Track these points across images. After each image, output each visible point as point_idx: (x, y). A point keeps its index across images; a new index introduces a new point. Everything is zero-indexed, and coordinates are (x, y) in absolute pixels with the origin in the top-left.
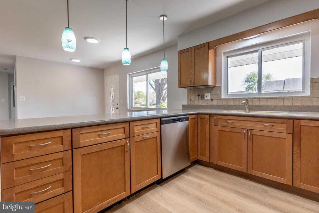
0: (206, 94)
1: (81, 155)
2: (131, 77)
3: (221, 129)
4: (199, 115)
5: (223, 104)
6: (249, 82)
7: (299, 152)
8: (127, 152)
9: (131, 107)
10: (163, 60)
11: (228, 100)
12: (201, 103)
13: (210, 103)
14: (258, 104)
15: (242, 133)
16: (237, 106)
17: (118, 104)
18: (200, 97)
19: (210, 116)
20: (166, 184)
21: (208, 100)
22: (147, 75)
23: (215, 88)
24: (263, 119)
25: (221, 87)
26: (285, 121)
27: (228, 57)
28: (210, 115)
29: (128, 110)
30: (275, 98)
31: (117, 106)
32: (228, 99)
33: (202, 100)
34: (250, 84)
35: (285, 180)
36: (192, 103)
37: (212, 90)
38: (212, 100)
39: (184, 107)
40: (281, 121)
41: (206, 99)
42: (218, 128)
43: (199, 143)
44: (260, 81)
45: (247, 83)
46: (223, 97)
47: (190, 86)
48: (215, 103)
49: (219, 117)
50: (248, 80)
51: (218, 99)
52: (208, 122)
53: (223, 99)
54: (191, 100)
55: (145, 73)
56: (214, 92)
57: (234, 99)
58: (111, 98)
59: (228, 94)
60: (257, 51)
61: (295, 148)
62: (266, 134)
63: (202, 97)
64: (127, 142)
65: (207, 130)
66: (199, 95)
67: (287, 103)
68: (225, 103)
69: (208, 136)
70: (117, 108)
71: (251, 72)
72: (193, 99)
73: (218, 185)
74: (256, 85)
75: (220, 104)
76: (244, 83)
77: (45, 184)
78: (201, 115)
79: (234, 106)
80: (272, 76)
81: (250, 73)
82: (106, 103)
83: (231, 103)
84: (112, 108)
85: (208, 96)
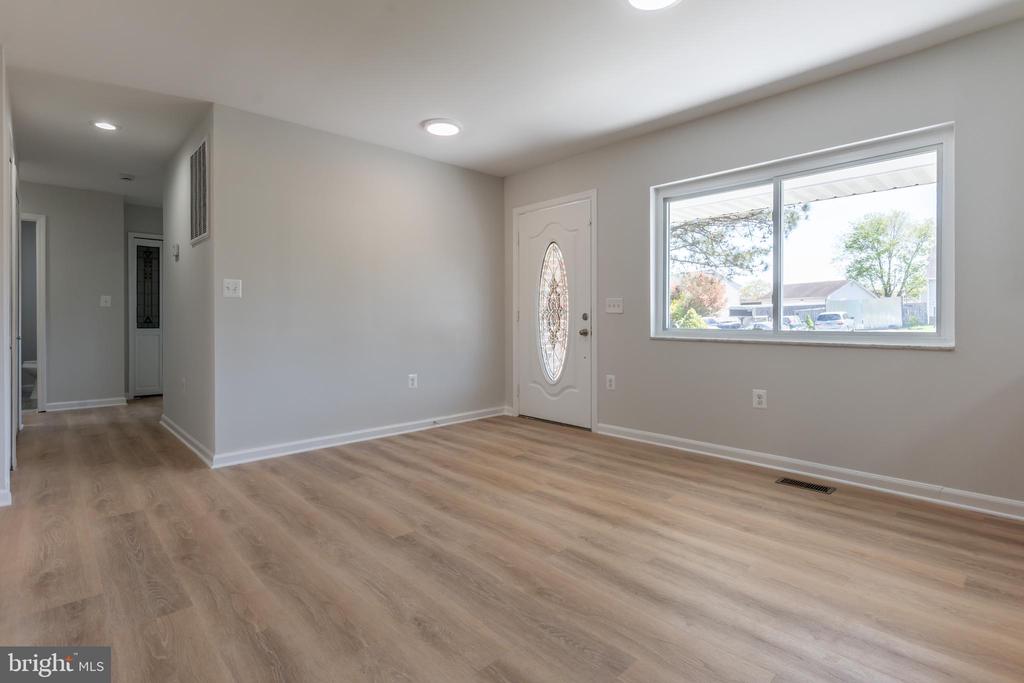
2: (665, 200)
6: (861, 248)
9: (664, 328)
17: (585, 317)
29: (654, 339)
31: (585, 325)
34: (864, 255)
45: (852, 252)
50: (855, 242)
58: (548, 289)
70: (584, 333)
71: (866, 217)
74: (882, 260)
76: (842, 253)
81: (863, 220)
82: (515, 310)
84: (548, 334)
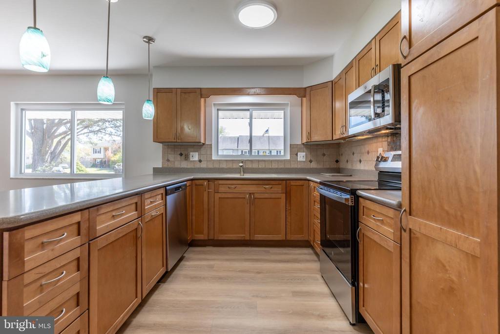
0: (191, 153)
1: (98, 250)
2: (22, 110)
3: (224, 196)
4: (194, 181)
5: (214, 167)
7: (289, 208)
8: (139, 237)
9: (21, 173)
10: (148, 102)
11: (220, 163)
12: (184, 165)
13: (198, 165)
14: (250, 166)
15: (244, 198)
16: (230, 168)
18: (183, 157)
19: (208, 182)
20: (169, 279)
21: (194, 161)
22: (73, 112)
23: (204, 147)
24: (264, 181)
25: (211, 145)
26: (280, 182)
27: (218, 110)
28: (209, 180)
30: (265, 161)
32: (220, 160)
33: (186, 161)
35: (280, 237)
36: (170, 165)
37: (200, 148)
38: (200, 161)
39: (157, 172)
40: (277, 182)
41: (191, 160)
42: (220, 195)
43: (194, 217)
44: (250, 141)
46: (213, 158)
47: (174, 141)
48: (203, 165)
49: (221, 182)
51: (208, 160)
52: (207, 189)
53: (214, 161)
54: (168, 160)
55: (71, 107)
56: (203, 151)
57: (226, 161)
59: (218, 155)
60: (248, 110)
61: (287, 205)
62: (266, 196)
63: (187, 157)
64: (139, 223)
65: (206, 199)
66: (181, 155)
67: (275, 166)
68: (217, 166)
69: (206, 206)
72: (171, 159)
73: (227, 260)
75: (211, 166)
77: (61, 304)
78: (196, 181)
79: (226, 169)
80: (226, 131)
83: (224, 166)
85: (195, 156)
